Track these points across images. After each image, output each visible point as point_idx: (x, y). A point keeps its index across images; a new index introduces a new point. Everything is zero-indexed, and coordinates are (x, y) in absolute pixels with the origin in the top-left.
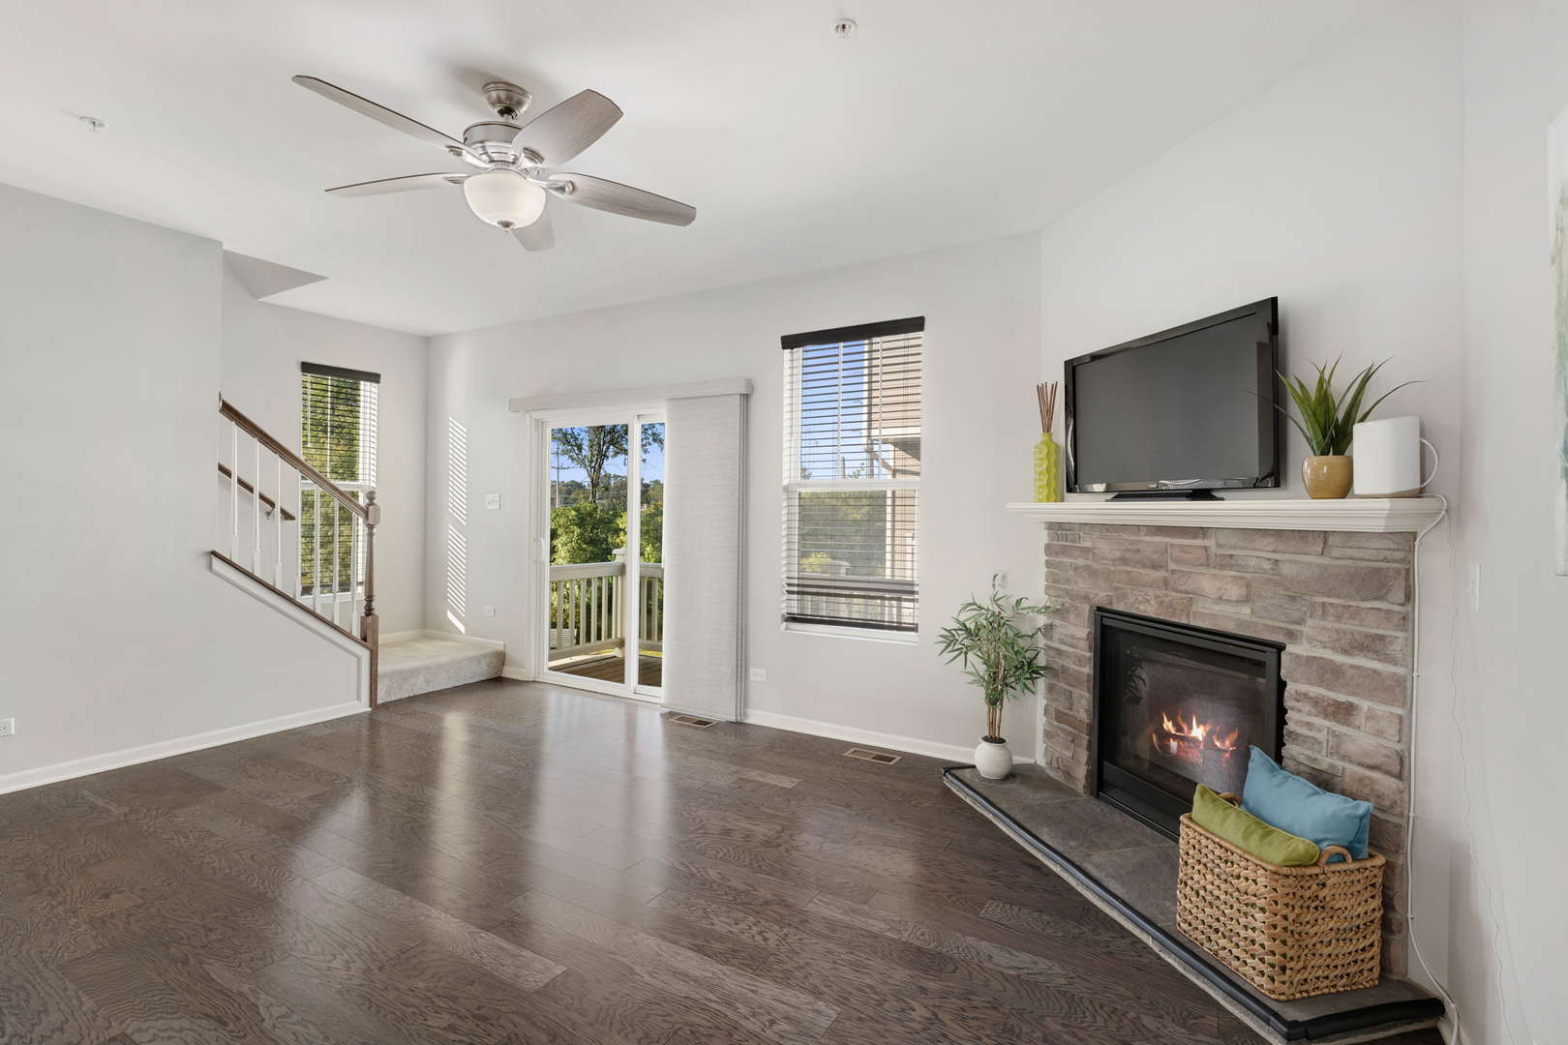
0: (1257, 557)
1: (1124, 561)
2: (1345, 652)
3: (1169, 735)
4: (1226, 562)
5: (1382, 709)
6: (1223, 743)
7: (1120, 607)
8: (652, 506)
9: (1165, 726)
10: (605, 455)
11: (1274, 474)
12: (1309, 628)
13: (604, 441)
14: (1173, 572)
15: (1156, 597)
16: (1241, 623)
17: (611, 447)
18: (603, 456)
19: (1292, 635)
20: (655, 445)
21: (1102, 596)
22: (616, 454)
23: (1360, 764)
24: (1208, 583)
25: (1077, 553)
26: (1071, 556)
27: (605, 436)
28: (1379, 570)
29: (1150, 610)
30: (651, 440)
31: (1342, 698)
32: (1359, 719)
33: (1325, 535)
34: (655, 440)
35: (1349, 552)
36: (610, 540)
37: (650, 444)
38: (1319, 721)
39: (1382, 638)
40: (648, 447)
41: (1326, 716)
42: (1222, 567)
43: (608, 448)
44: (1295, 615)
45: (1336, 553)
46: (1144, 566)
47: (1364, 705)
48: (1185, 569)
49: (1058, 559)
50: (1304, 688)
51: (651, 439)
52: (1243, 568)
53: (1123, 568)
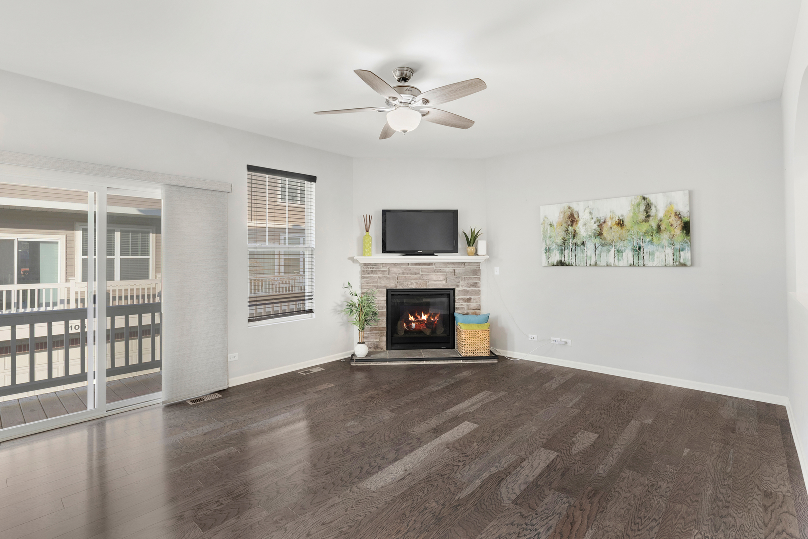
0: (449, 269)
1: (403, 274)
2: (470, 287)
3: (412, 322)
4: (440, 271)
5: (476, 297)
6: (434, 318)
7: (400, 288)
9: (410, 319)
11: (455, 249)
12: (462, 283)
14: (422, 275)
15: (416, 283)
16: (443, 286)
19: (458, 286)
21: (392, 285)
23: (473, 310)
24: (434, 277)
25: (378, 273)
26: (376, 274)
28: (475, 270)
29: (414, 287)
31: (468, 297)
32: (472, 301)
33: (464, 263)
35: (469, 266)
38: (464, 304)
39: (476, 283)
41: (465, 302)
42: (438, 272)
44: (458, 281)
45: (466, 267)
46: (412, 274)
47: (473, 297)
48: (426, 274)
49: (369, 276)
50: (460, 297)
52: (445, 272)
53: (404, 276)
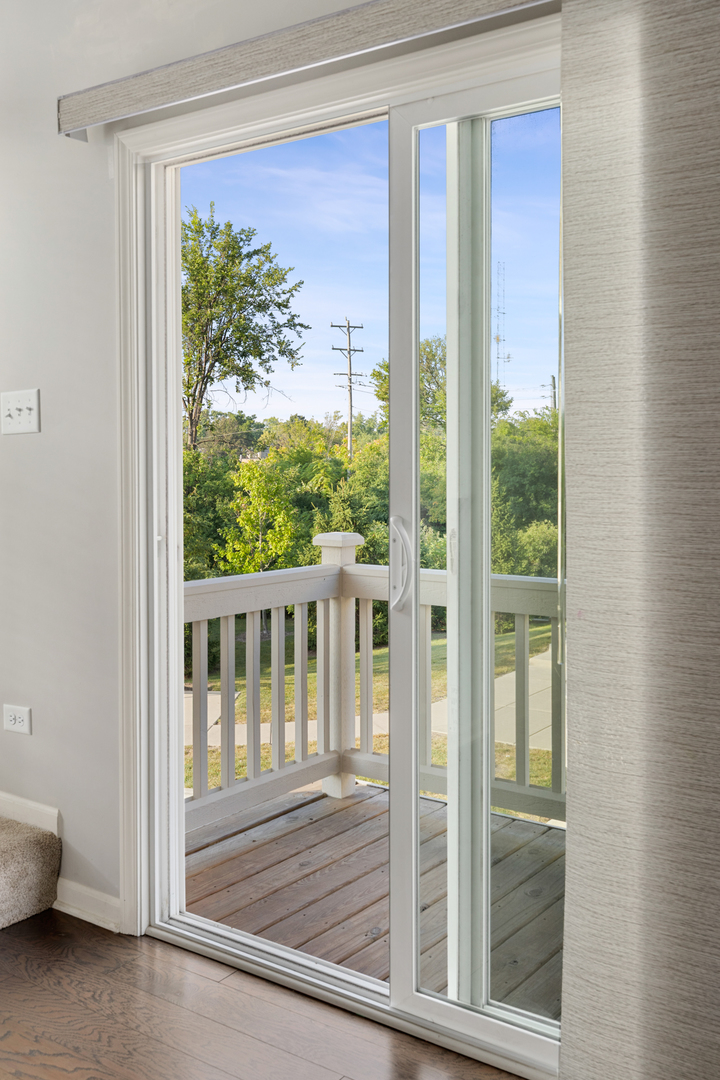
8: (272, 454)
10: (208, 377)
13: (207, 356)
17: (217, 364)
18: (207, 379)
20: (283, 360)
22: (224, 375)
27: (208, 348)
30: (276, 353)
34: (282, 353)
36: (219, 505)
37: (275, 359)
40: (272, 363)
43: (212, 366)
51: (277, 350)
